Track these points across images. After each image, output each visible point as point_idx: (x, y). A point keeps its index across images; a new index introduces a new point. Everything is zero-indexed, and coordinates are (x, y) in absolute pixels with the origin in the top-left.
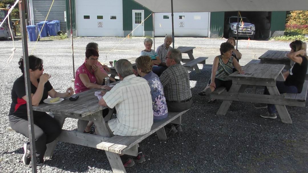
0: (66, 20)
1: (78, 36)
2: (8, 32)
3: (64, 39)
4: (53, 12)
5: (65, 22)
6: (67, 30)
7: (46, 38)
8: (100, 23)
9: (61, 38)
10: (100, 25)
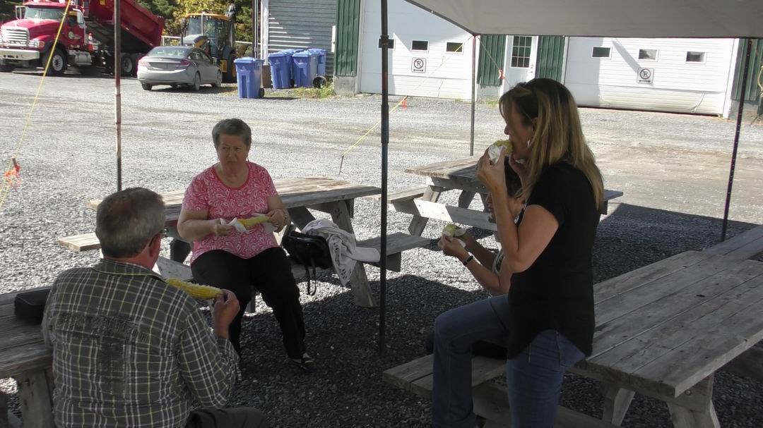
0: (333, 50)
1: (361, 93)
2: (198, 72)
3: (325, 96)
4: (313, 26)
5: (333, 54)
6: (334, 73)
7: (284, 93)
8: (418, 61)
9: (319, 95)
10: (419, 67)
